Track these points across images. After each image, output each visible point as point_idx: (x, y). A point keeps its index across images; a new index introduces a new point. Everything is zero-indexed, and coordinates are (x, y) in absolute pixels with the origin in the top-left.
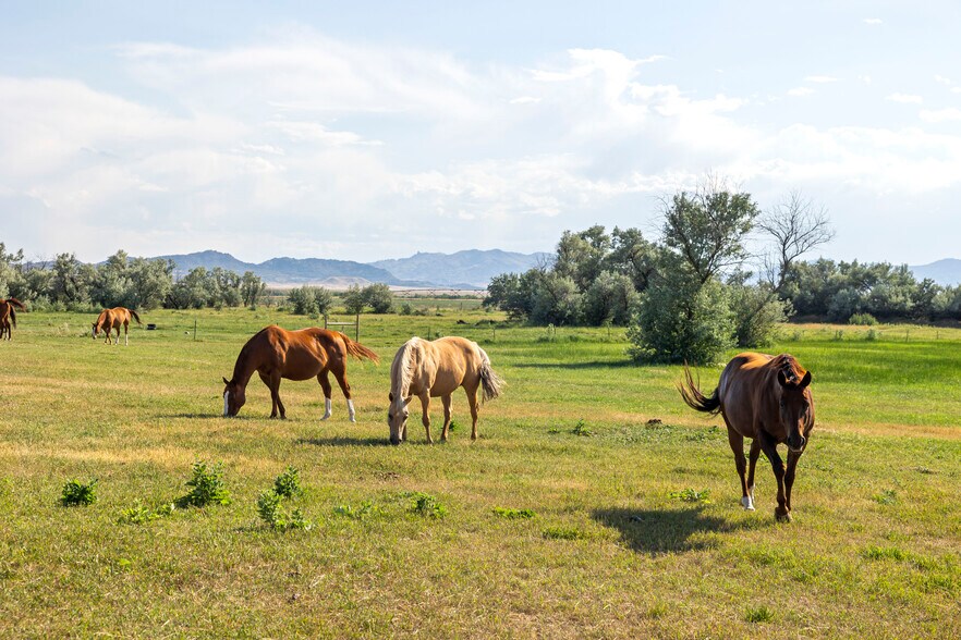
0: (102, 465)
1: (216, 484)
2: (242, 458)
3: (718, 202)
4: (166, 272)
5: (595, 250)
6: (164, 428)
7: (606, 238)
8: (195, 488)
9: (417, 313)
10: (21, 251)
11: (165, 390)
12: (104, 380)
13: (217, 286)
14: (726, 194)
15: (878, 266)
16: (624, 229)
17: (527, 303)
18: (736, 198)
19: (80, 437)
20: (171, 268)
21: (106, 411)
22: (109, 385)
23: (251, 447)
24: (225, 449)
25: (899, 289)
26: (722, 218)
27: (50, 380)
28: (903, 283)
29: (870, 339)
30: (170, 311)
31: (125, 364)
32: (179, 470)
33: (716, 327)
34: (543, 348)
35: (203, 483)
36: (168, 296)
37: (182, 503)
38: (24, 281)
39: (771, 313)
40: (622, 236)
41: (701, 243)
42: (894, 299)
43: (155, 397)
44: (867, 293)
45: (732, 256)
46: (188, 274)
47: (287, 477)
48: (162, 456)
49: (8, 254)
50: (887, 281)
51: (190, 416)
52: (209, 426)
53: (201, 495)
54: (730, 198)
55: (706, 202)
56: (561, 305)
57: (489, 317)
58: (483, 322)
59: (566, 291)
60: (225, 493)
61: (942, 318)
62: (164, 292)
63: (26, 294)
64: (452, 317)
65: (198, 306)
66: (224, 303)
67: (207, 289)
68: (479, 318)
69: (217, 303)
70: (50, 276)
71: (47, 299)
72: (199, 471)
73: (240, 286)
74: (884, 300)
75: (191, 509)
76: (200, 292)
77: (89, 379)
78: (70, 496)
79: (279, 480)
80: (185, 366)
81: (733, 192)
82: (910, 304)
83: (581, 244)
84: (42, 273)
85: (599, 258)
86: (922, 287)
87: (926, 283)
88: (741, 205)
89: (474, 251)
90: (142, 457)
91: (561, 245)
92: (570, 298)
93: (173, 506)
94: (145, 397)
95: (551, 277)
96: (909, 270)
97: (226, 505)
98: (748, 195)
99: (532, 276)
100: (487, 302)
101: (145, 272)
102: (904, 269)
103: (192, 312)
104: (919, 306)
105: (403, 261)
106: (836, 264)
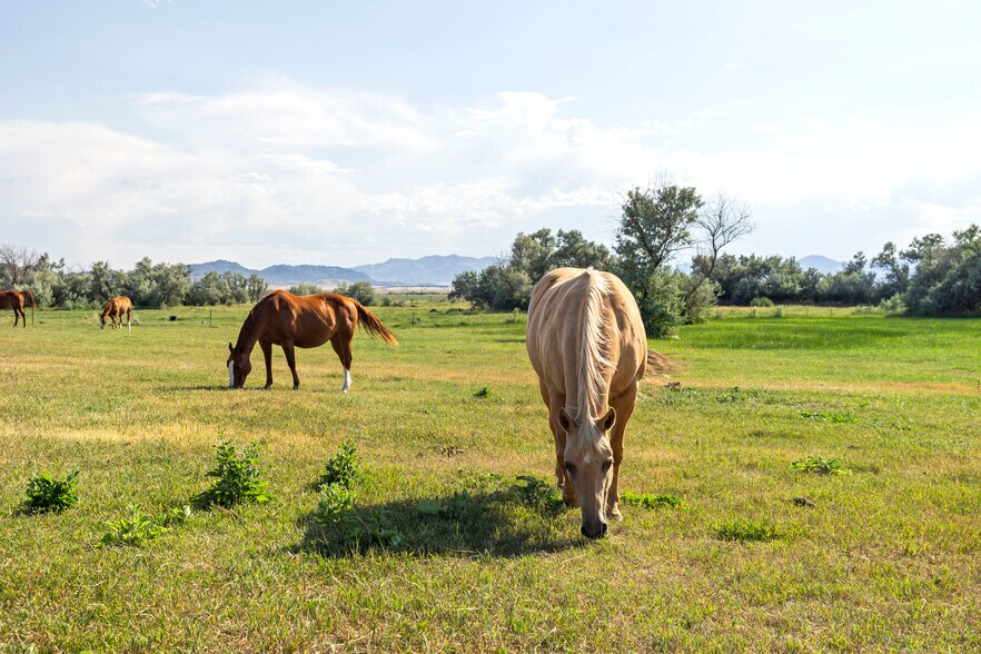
0: (101, 447)
1: (249, 473)
2: (274, 434)
3: (667, 196)
4: (185, 275)
5: (544, 249)
6: (180, 401)
7: (552, 239)
8: (219, 480)
9: (395, 305)
10: (62, 260)
11: (183, 365)
12: (124, 358)
13: (228, 287)
14: (674, 188)
15: (772, 258)
16: (567, 231)
17: (488, 294)
18: (683, 191)
19: (81, 414)
20: (189, 272)
21: (120, 385)
22: (128, 363)
23: (280, 420)
24: (251, 424)
25: (789, 277)
26: (672, 210)
27: (70, 359)
28: (792, 272)
29: (778, 316)
30: (188, 307)
31: (146, 344)
32: (197, 450)
33: (668, 304)
34: (512, 328)
35: (231, 472)
36: (187, 295)
37: (202, 503)
38: (65, 284)
39: (703, 294)
40: (566, 237)
41: (654, 230)
42: (785, 285)
43: (174, 371)
44: (763, 281)
45: (680, 243)
46: (203, 276)
47: (341, 458)
48: (178, 433)
49: (51, 263)
50: (779, 270)
51: (209, 389)
52: (231, 398)
53: (228, 490)
54: (678, 192)
55: (657, 196)
56: (517, 294)
57: (455, 306)
58: (452, 310)
59: (521, 282)
60: (262, 486)
61: (824, 300)
62: (183, 292)
63: (67, 295)
64: (425, 307)
65: (212, 304)
66: (234, 301)
67: (220, 289)
68: (448, 308)
69: (228, 301)
70: (87, 280)
71: (85, 300)
72: (225, 454)
73: (247, 287)
74: (777, 286)
75: (216, 510)
76: (213, 291)
77: (110, 357)
78: (37, 499)
79: (332, 463)
80: (202, 346)
81: (681, 185)
82: (798, 289)
83: (532, 244)
84: (80, 278)
85: (547, 255)
86: (807, 275)
87: (811, 271)
88: (688, 197)
89: (436, 257)
90: (152, 435)
91: (515, 245)
92: (524, 288)
93: (188, 510)
94: (162, 371)
95: (509, 271)
96: (796, 262)
97: (265, 503)
98: (694, 189)
99: (491, 272)
100: (451, 295)
101: (167, 275)
102: (792, 261)
103: (208, 308)
104: (805, 290)
105: (378, 265)
106: (737, 257)
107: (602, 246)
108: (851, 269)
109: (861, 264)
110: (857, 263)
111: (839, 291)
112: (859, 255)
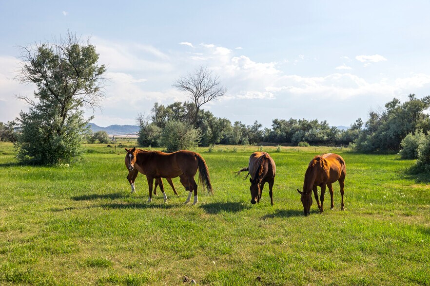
15: (314, 121)
16: (188, 103)
25: (322, 131)
28: (324, 128)
40: (188, 106)
42: (319, 136)
44: (307, 134)
50: (317, 127)
74: (314, 136)
82: (326, 138)
86: (331, 131)
87: (334, 128)
96: (327, 123)
104: (329, 138)
106: (297, 120)
107: (208, 112)
108: (354, 128)
109: (360, 125)
110: (358, 124)
111: (347, 138)
112: (359, 120)
